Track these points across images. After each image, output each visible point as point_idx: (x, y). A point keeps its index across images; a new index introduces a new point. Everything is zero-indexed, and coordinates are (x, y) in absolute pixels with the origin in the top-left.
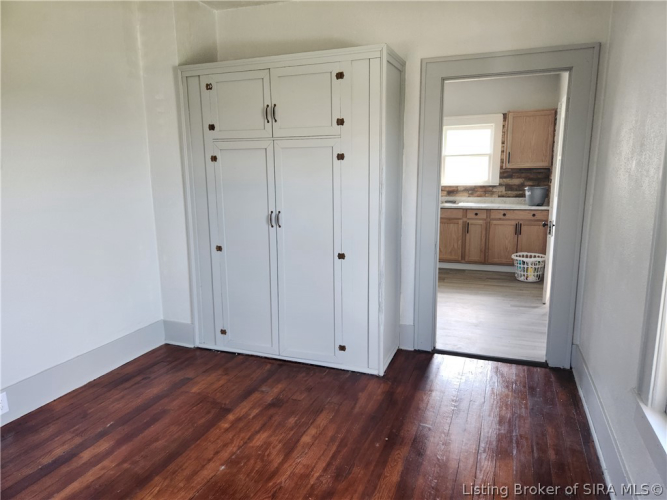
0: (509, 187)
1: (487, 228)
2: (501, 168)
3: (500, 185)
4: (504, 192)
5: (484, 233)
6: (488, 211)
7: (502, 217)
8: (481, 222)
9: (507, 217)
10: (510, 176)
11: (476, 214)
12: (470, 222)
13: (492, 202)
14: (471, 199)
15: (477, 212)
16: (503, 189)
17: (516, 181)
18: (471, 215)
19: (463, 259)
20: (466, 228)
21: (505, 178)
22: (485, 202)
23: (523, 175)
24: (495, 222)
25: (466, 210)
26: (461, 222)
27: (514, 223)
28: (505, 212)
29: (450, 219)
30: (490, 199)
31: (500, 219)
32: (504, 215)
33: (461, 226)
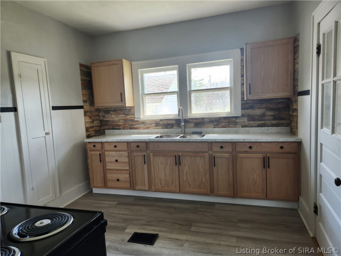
0: (251, 118)
1: (234, 161)
2: (243, 99)
3: (243, 115)
4: (247, 123)
5: (231, 166)
6: (234, 144)
7: (248, 149)
8: (227, 155)
9: (254, 149)
10: (252, 108)
11: (222, 147)
12: (217, 155)
13: (236, 133)
14: (216, 129)
15: (222, 144)
16: (245, 119)
17: (258, 112)
18: (216, 148)
19: (212, 192)
20: (213, 161)
21: (247, 108)
22: (229, 133)
23: (264, 106)
24: (241, 155)
25: (211, 143)
26: (207, 155)
27: (261, 155)
28: (251, 145)
29: (196, 153)
30: (234, 129)
31: (246, 152)
32: (250, 147)
33: (207, 160)
